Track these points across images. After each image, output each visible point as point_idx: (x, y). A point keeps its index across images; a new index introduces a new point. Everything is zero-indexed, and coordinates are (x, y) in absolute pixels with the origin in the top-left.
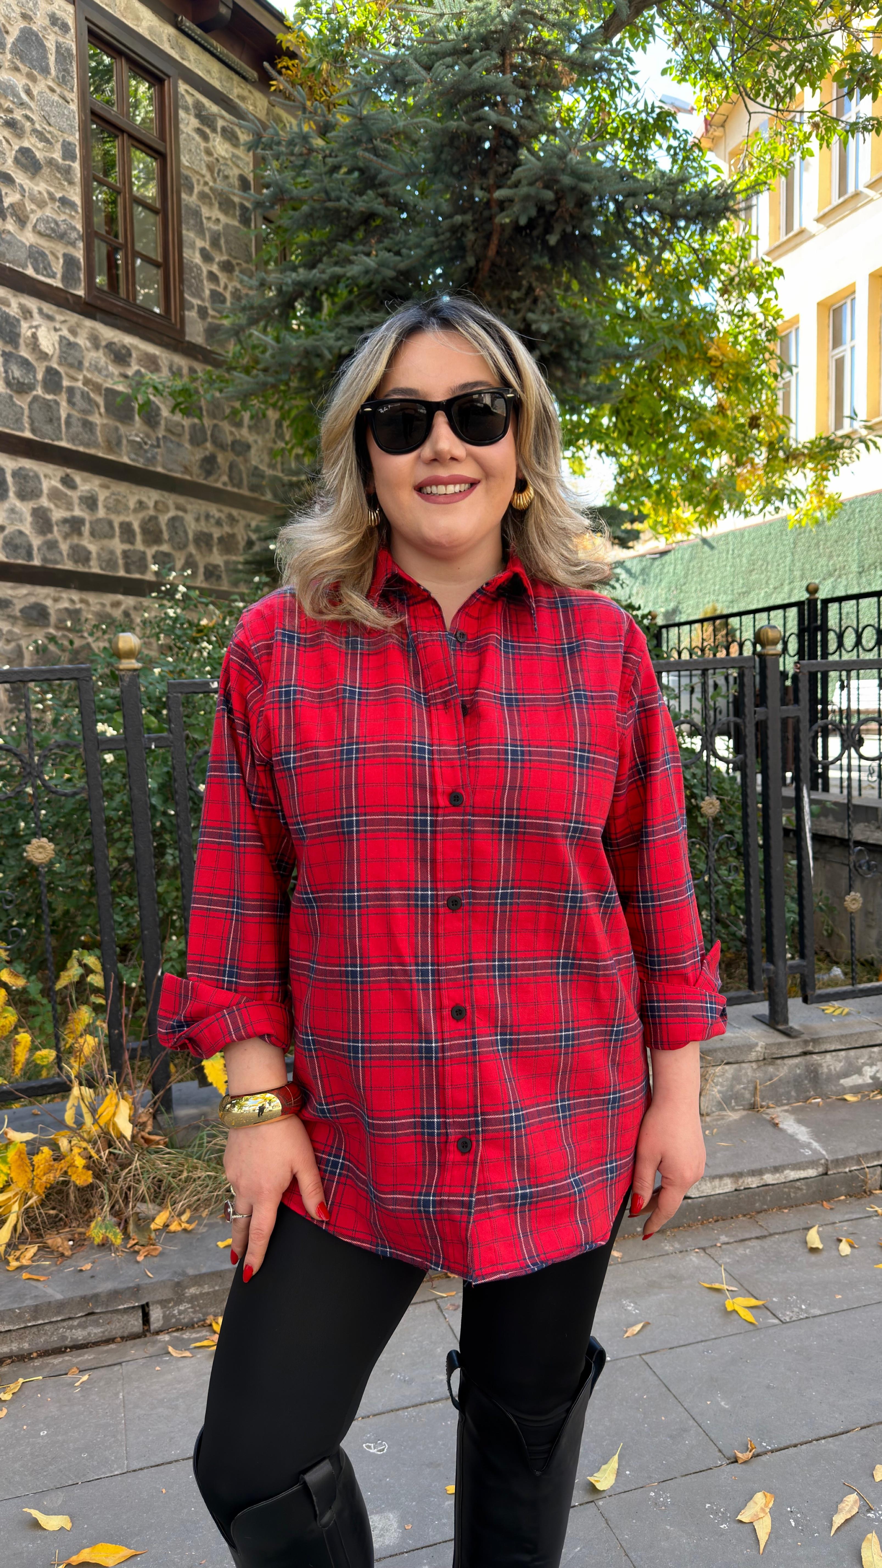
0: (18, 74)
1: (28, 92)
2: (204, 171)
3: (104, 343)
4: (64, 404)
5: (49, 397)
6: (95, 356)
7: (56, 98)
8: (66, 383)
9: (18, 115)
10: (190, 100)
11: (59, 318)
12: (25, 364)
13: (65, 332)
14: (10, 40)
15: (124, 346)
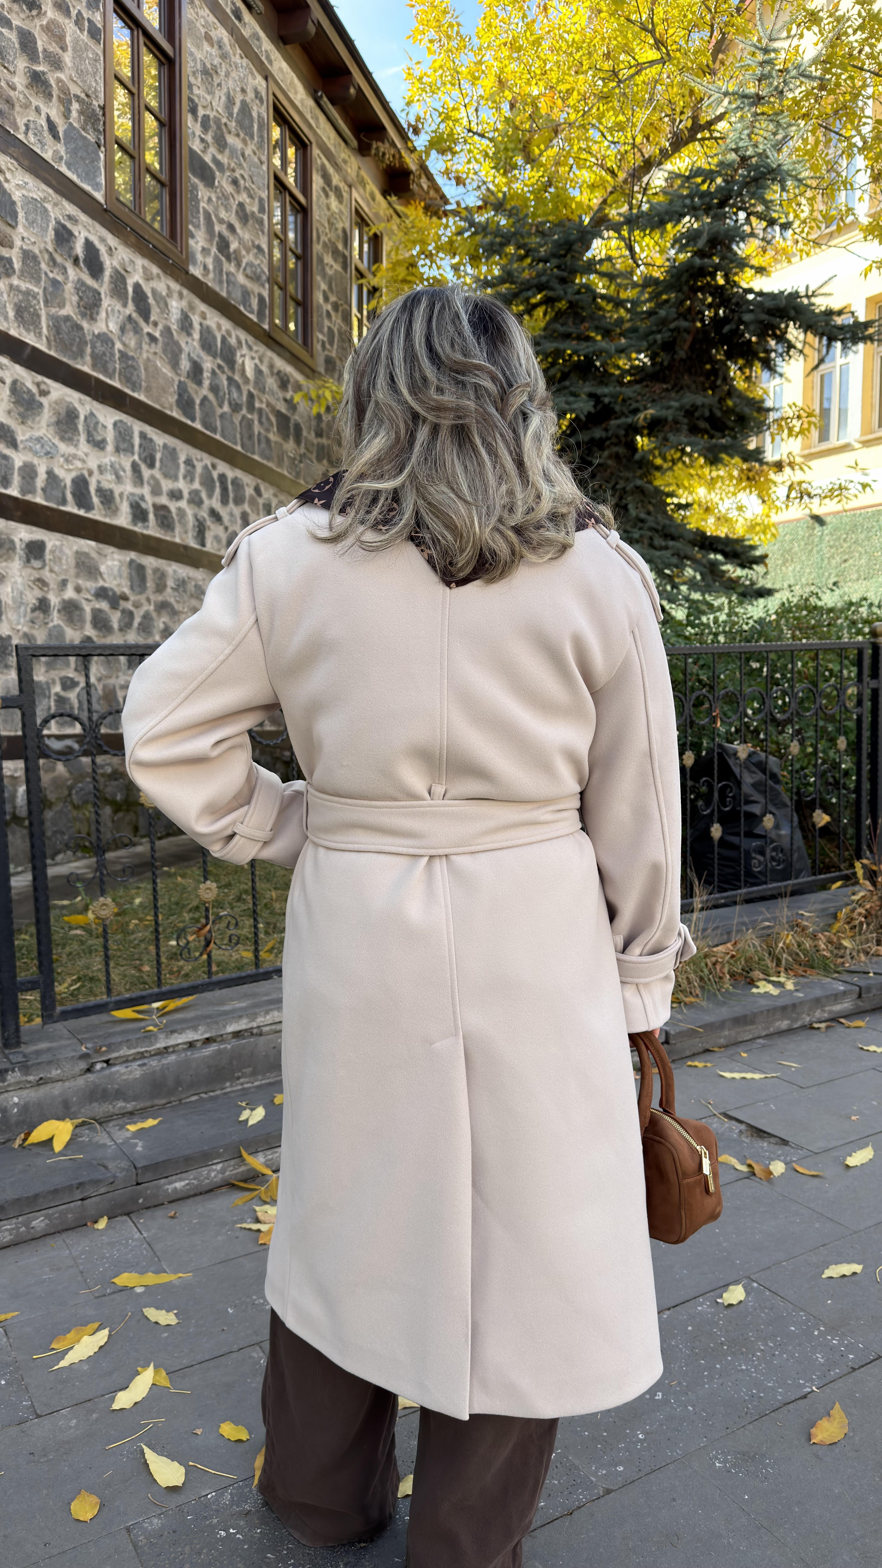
0: (237, 139)
1: (243, 155)
2: (326, 225)
3: (275, 371)
4: (256, 422)
5: (249, 416)
6: (271, 382)
7: (256, 160)
8: (257, 405)
9: (237, 174)
10: (319, 161)
11: (255, 348)
12: (238, 388)
13: (257, 361)
14: (236, 110)
15: (286, 374)
